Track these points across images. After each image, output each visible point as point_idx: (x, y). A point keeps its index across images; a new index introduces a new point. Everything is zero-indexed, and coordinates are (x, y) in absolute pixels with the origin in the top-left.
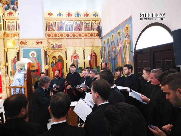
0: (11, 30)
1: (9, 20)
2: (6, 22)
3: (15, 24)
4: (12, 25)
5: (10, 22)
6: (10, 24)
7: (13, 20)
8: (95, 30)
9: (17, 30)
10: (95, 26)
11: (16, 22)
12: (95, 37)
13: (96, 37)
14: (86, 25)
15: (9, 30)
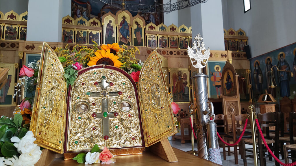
0: (152, 46)
1: (151, 35)
2: (147, 36)
3: (156, 39)
4: (153, 40)
5: (151, 37)
6: (151, 39)
7: (154, 35)
8: (242, 50)
9: (158, 46)
10: (242, 46)
11: (158, 37)
12: (242, 58)
13: (244, 58)
14: (232, 44)
15: (150, 46)
